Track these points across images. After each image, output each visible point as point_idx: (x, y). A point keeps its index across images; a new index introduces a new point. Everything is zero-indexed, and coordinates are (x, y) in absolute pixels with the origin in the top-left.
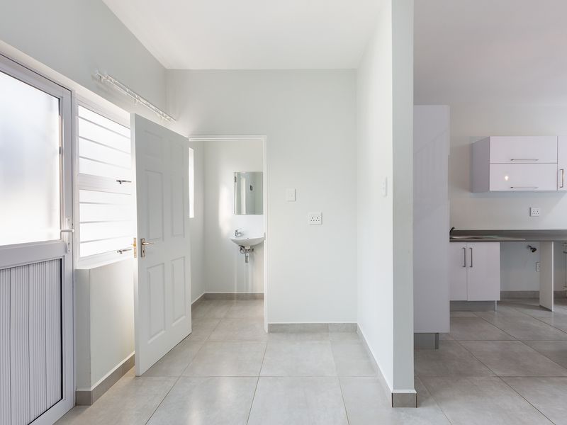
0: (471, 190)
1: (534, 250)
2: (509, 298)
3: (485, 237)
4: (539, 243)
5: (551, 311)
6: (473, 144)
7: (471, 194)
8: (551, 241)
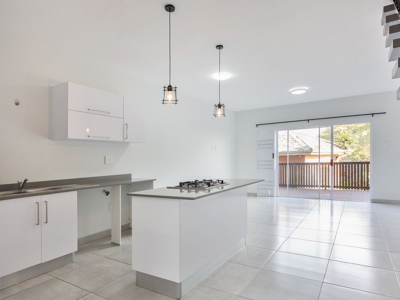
0: (51, 137)
1: (107, 193)
2: (87, 244)
3: (64, 187)
4: (110, 187)
5: (119, 245)
6: (51, 87)
7: (51, 141)
8: (119, 185)
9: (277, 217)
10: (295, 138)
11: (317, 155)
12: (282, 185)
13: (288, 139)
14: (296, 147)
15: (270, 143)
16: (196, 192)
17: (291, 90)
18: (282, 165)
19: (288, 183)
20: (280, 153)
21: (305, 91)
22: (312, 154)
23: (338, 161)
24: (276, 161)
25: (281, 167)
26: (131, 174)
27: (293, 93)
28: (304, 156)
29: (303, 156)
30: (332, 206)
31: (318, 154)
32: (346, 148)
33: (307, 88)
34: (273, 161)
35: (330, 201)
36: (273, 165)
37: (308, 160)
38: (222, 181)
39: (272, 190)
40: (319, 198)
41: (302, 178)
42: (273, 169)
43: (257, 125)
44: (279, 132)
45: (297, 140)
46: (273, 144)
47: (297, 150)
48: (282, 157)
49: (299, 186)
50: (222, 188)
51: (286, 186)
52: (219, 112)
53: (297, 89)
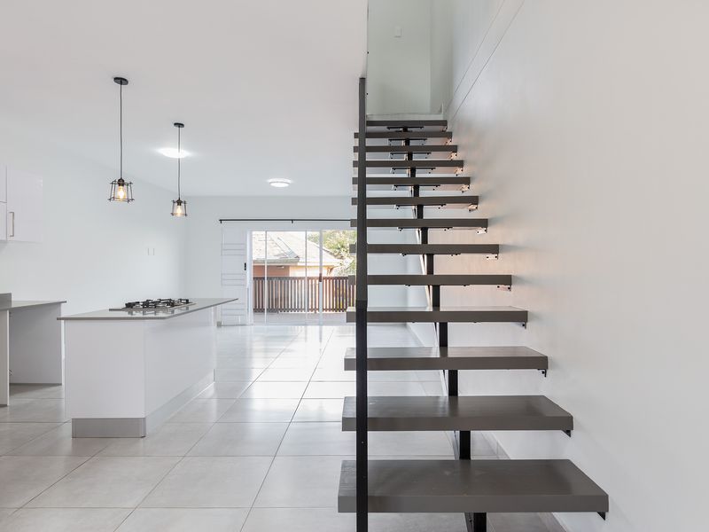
5: (6, 406)
8: (6, 310)
9: (251, 349)
10: (276, 240)
11: (302, 266)
12: (258, 309)
13: (266, 241)
14: (277, 253)
15: (242, 248)
16: (155, 313)
17: (270, 181)
18: (258, 280)
19: (266, 307)
20: (255, 262)
21: (287, 185)
22: (299, 264)
23: (334, 274)
24: (249, 274)
25: (255, 283)
26: (10, 294)
27: (272, 184)
28: (288, 266)
29: (287, 268)
30: (321, 332)
31: (304, 264)
32: (342, 258)
33: (289, 181)
34: (246, 275)
35: (318, 327)
36: (244, 280)
37: (293, 273)
38: (187, 301)
39: (244, 316)
40: (305, 325)
41: (285, 298)
42: (244, 285)
43: (221, 220)
44: (254, 233)
45: (279, 242)
46: (245, 249)
47: (277, 258)
48: (258, 268)
49: (281, 310)
50: (187, 308)
51: (263, 310)
52: (179, 210)
53: (277, 180)
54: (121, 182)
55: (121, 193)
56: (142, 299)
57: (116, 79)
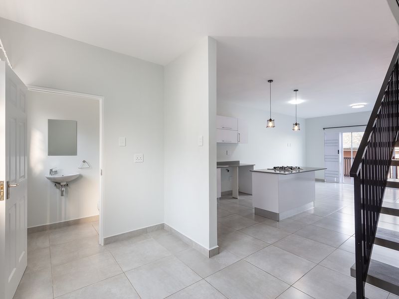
1: (228, 171)
5: (237, 199)
8: (237, 166)
15: (336, 143)
16: (284, 172)
17: (351, 105)
18: (347, 159)
20: (344, 149)
21: (363, 106)
24: (341, 157)
25: (345, 160)
27: (353, 107)
33: (365, 104)
34: (339, 156)
36: (338, 159)
38: (299, 168)
39: (338, 178)
42: (338, 162)
43: (324, 129)
44: (343, 134)
46: (338, 143)
48: (347, 152)
50: (299, 171)
52: (296, 128)
53: (357, 104)
54: (271, 120)
55: (271, 124)
56: (280, 166)
57: (269, 81)
